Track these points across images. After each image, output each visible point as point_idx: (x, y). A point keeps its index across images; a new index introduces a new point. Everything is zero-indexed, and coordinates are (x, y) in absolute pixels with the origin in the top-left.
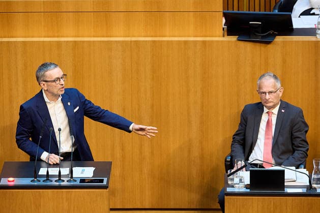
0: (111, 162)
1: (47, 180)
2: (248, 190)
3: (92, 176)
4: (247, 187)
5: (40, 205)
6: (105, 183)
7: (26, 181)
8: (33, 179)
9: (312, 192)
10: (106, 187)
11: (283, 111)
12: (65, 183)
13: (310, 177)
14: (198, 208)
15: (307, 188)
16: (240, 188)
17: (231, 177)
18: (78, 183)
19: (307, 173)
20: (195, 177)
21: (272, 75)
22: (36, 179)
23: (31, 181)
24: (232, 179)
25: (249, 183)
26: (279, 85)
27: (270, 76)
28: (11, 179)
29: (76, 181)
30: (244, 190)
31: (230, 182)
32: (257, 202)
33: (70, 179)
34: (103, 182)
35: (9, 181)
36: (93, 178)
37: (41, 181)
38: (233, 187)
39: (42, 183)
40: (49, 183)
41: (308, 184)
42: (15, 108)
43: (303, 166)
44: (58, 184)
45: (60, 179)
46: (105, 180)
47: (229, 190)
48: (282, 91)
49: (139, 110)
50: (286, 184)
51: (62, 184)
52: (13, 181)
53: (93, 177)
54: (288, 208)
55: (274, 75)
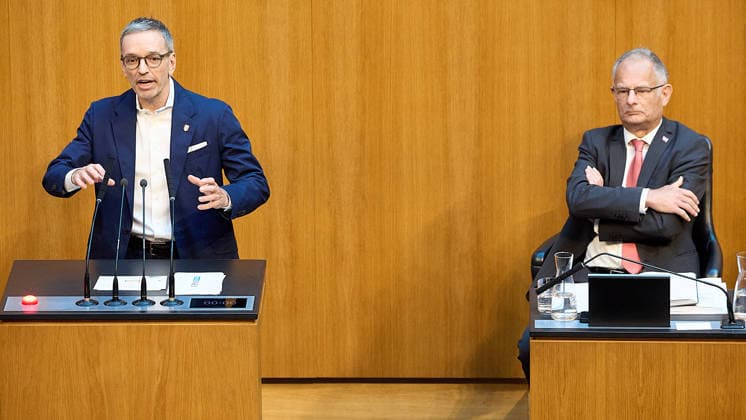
0: (265, 261)
1: (114, 300)
2: (585, 326)
3: (218, 293)
4: (582, 317)
5: (98, 358)
6: (249, 307)
7: (67, 304)
8: (83, 298)
9: (733, 330)
10: (251, 317)
11: (665, 139)
12: (158, 308)
13: (729, 295)
14: (468, 376)
15: (723, 321)
16: (566, 321)
17: (545, 295)
18: (186, 307)
19: (724, 286)
20: (462, 303)
21: (648, 52)
22: (87, 300)
23: (77, 304)
24: (548, 301)
25: (587, 309)
26: (661, 77)
27: (643, 54)
28: (30, 298)
29: (182, 303)
30: (574, 325)
31: (541, 308)
32: (606, 354)
33: (167, 298)
34: (244, 306)
35: (24, 303)
36: (222, 297)
37: (101, 303)
38: (550, 318)
39: (101, 308)
40: (117, 308)
41: (725, 311)
42: (38, 139)
43: (716, 272)
44: (139, 309)
45: (143, 299)
46: (251, 300)
47: (539, 324)
48: (669, 92)
49: (330, 144)
50: (673, 311)
51: (150, 309)
52: (35, 303)
53: (222, 294)
54: (678, 366)
55: (652, 54)
